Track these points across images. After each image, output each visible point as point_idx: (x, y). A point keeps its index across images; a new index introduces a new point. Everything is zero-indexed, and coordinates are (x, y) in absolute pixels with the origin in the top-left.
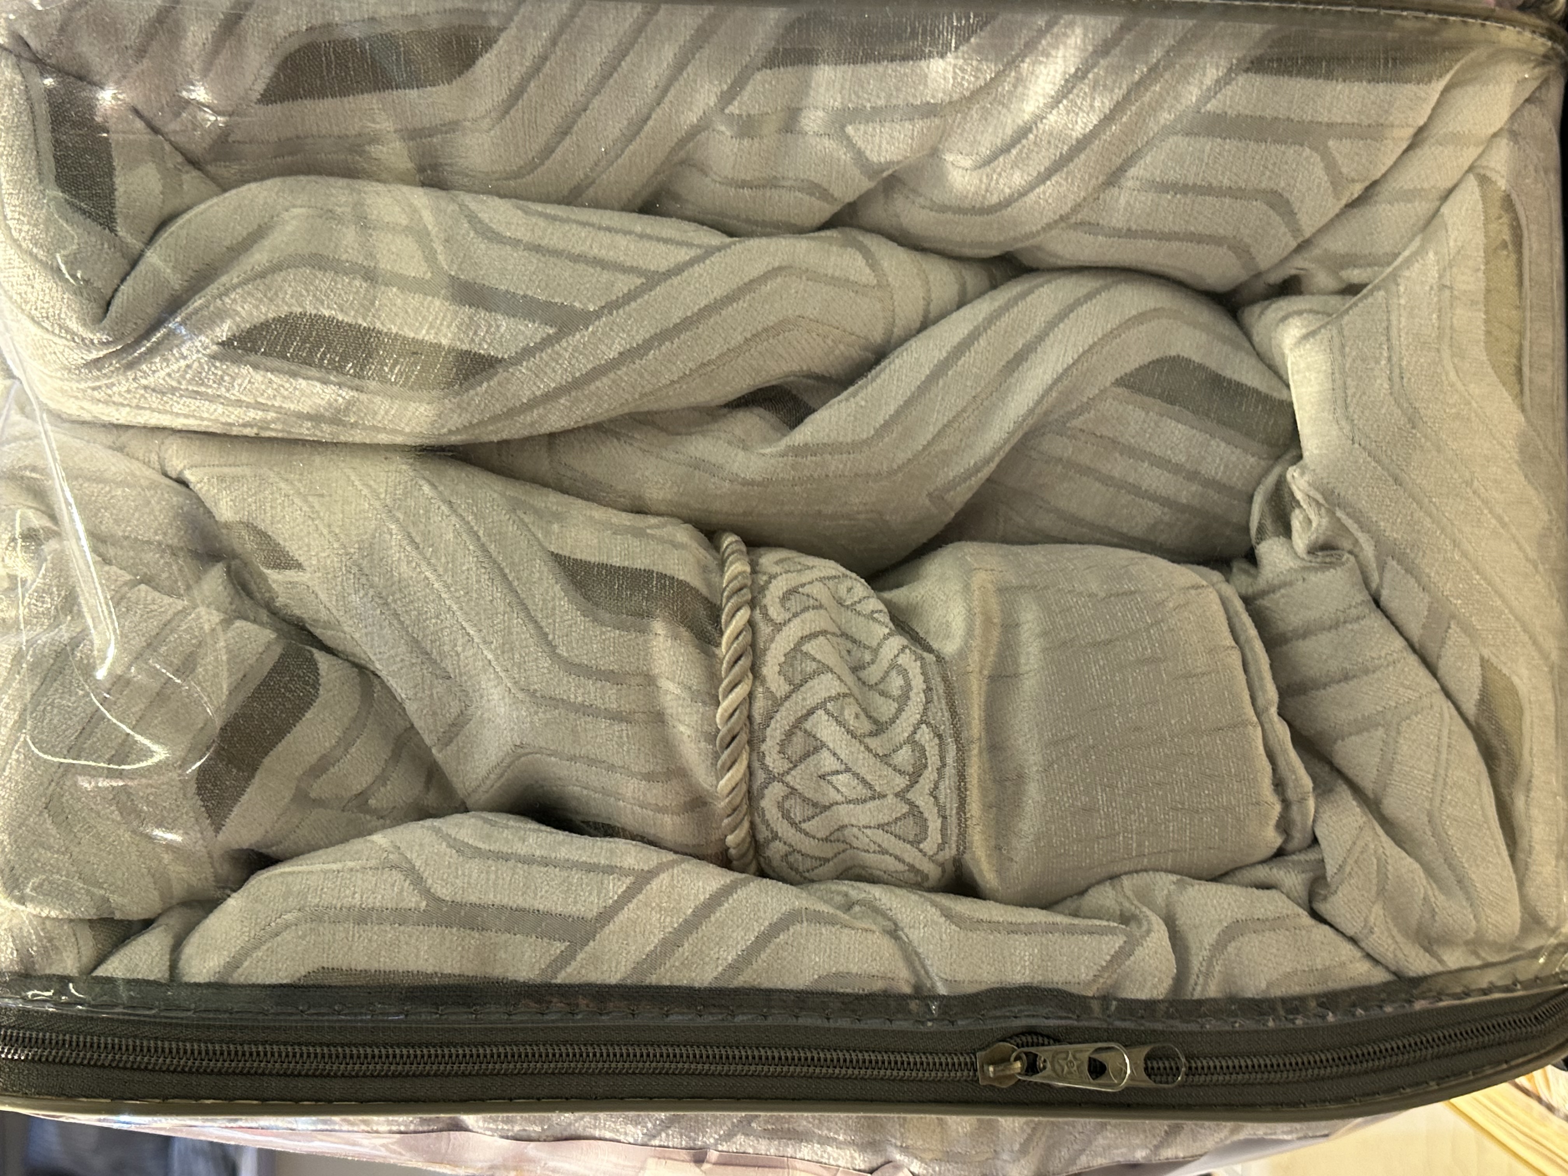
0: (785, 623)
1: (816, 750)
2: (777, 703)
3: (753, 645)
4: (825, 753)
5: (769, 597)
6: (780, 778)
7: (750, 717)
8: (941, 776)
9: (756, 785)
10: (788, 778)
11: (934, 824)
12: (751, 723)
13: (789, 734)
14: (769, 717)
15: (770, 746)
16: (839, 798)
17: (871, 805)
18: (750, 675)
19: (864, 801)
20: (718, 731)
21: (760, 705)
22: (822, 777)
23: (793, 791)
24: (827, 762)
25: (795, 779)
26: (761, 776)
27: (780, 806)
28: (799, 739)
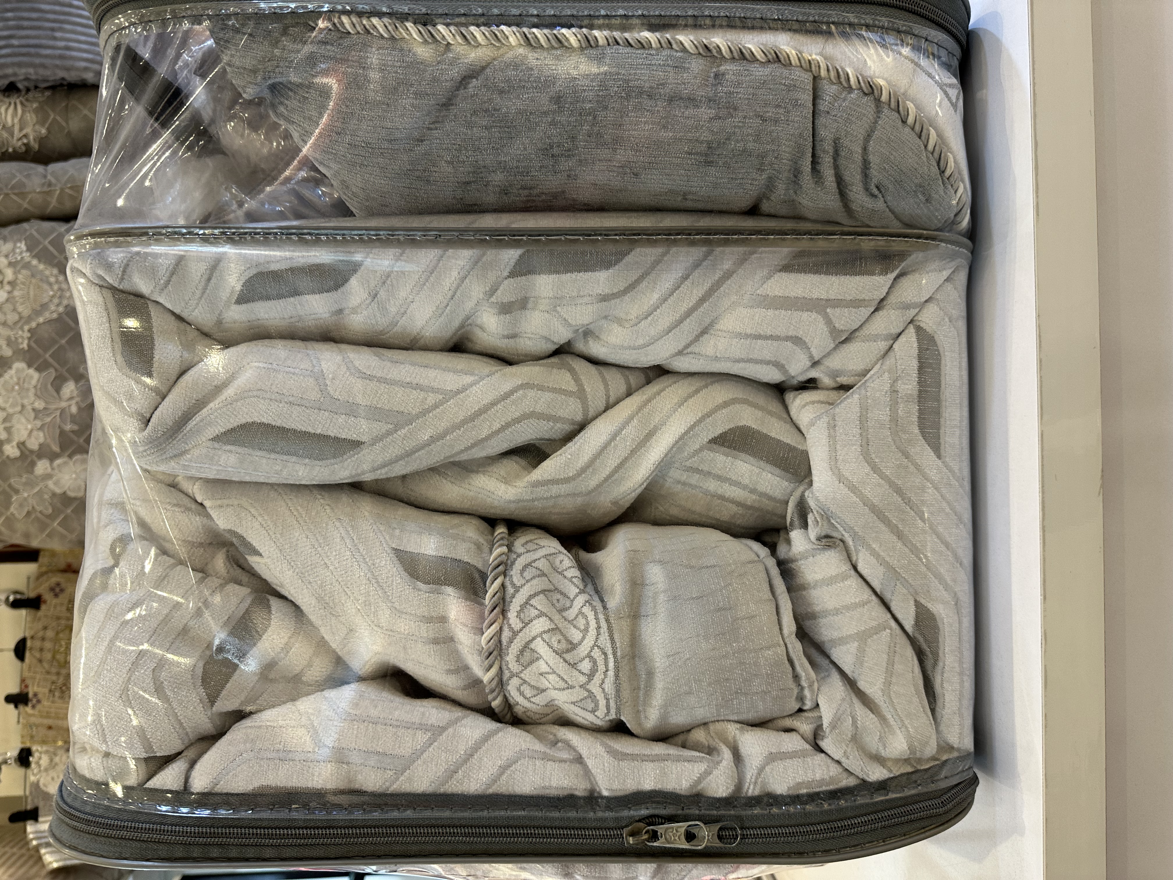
0: (522, 586)
1: (538, 659)
2: (515, 634)
3: (503, 599)
4: (541, 662)
5: (514, 570)
6: (517, 675)
7: (500, 642)
8: (606, 676)
9: (505, 678)
10: (522, 675)
11: (602, 703)
12: (501, 645)
13: (522, 652)
14: (511, 641)
15: (510, 658)
16: (550, 686)
17: (567, 691)
18: (501, 616)
19: (564, 689)
20: (483, 648)
21: (506, 634)
22: (541, 674)
23: (525, 682)
24: (542, 666)
25: (526, 675)
26: (507, 674)
27: (519, 690)
28: (527, 654)
